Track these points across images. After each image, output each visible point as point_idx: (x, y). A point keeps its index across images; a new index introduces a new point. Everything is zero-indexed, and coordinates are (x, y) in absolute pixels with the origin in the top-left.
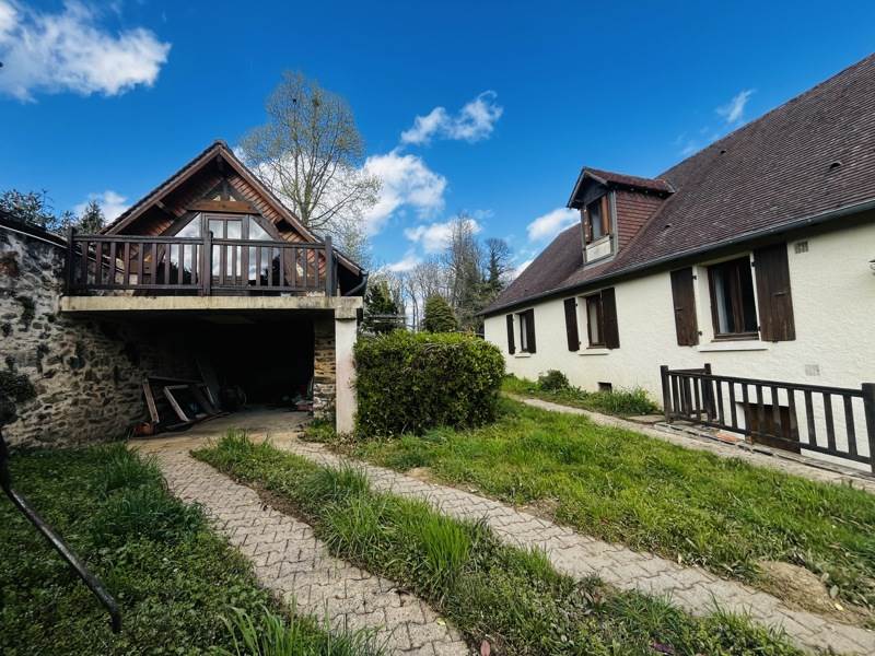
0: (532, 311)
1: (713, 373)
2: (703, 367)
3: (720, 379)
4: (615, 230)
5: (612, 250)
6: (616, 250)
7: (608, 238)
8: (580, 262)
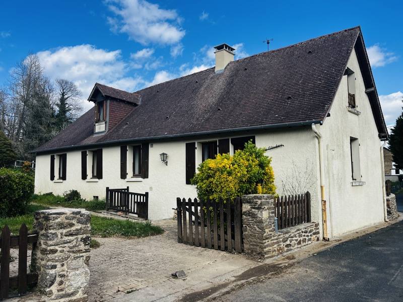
0: (66, 154)
1: (130, 191)
2: (126, 188)
3: (132, 194)
4: (108, 120)
5: (105, 129)
6: (107, 130)
7: (104, 123)
8: (92, 132)
